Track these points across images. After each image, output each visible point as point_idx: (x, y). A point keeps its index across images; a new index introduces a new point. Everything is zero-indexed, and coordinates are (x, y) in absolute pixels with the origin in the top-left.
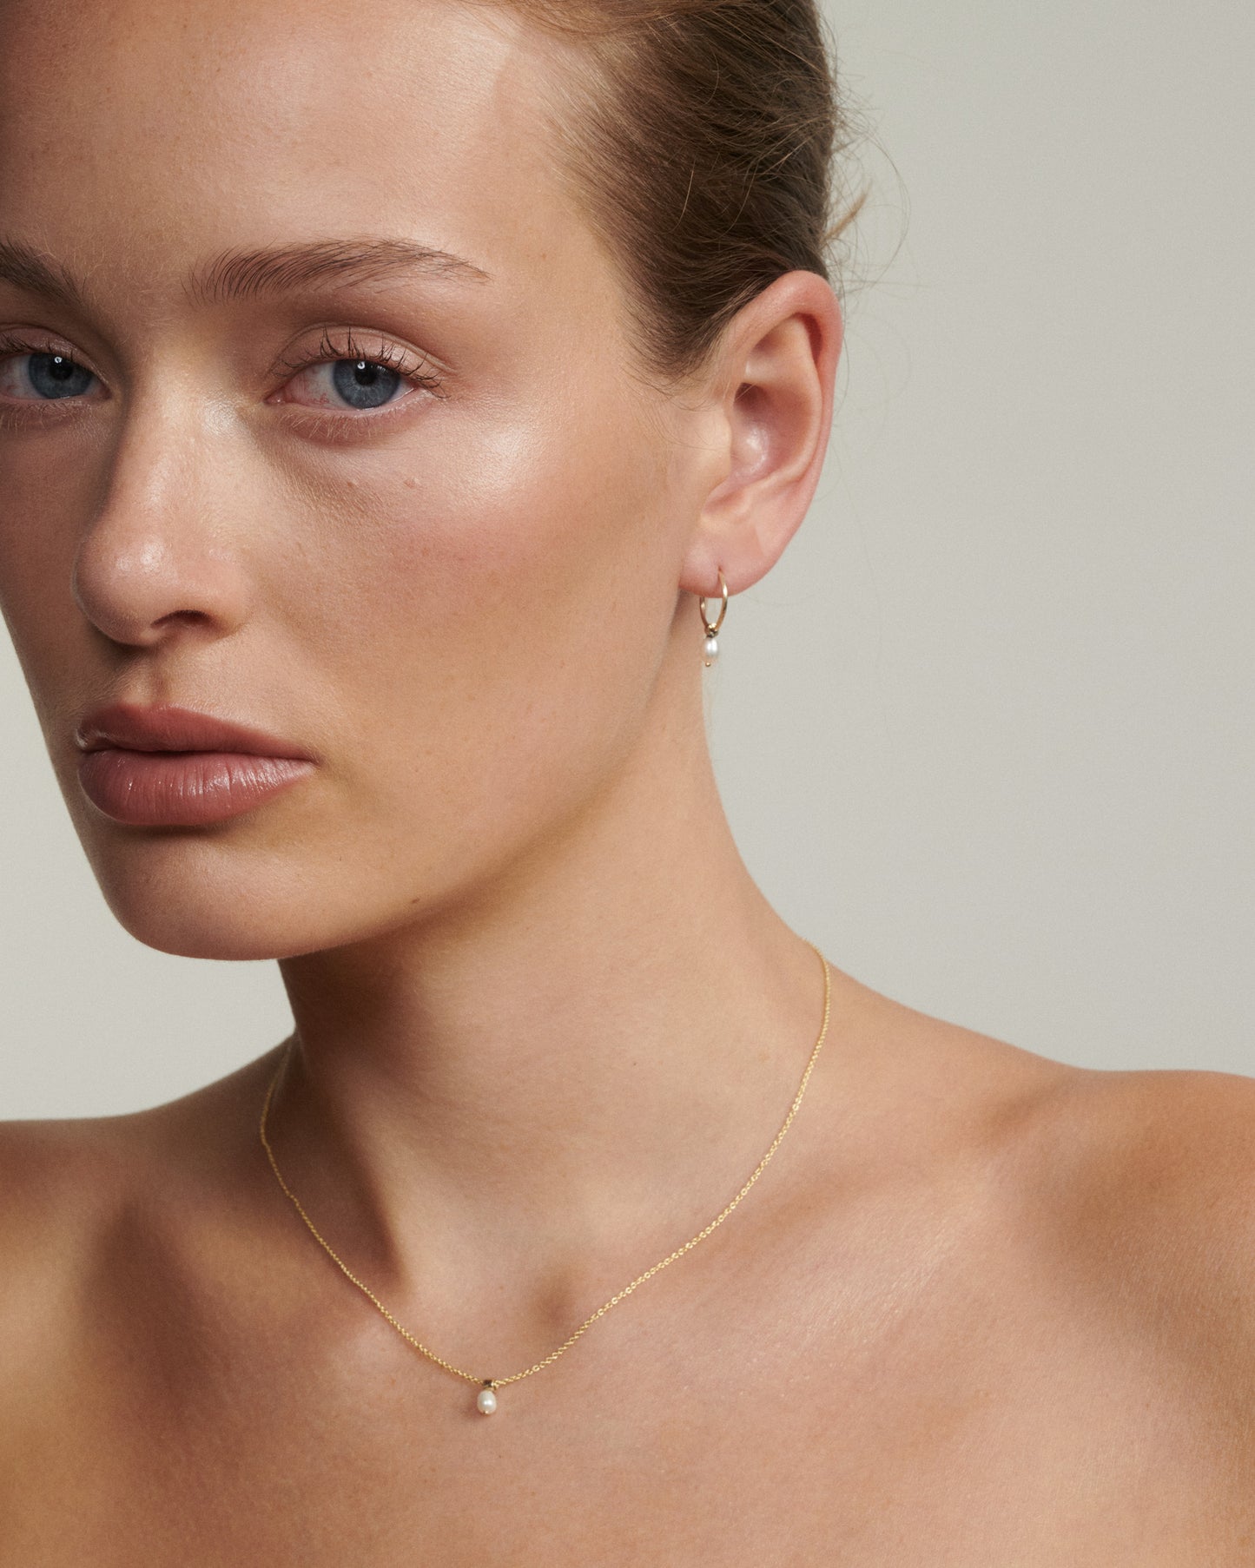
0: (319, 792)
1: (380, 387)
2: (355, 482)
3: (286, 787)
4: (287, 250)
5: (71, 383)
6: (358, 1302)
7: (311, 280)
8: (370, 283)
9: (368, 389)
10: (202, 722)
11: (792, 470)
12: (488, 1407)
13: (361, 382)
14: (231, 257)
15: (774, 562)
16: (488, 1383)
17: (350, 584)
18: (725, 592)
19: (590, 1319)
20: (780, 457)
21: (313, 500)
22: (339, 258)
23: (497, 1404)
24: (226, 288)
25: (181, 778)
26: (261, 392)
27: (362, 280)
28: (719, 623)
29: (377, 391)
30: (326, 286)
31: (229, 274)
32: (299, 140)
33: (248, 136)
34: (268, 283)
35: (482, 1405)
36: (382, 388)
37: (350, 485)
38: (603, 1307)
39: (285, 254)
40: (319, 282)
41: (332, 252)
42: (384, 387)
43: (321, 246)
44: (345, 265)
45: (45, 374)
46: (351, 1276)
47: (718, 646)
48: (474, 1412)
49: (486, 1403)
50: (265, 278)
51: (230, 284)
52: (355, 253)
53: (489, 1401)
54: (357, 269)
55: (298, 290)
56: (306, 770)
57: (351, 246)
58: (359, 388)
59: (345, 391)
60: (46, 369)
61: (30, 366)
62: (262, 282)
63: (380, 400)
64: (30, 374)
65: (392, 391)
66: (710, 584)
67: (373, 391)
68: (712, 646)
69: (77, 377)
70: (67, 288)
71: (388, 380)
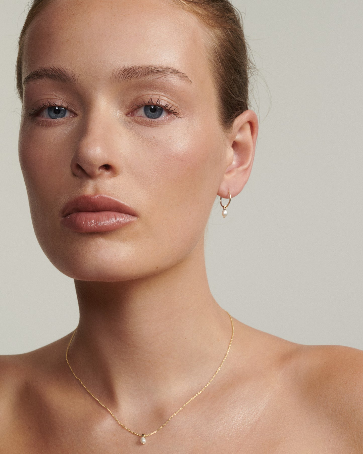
0: (138, 226)
4: (141, 67)
5: (60, 115)
6: (104, 412)
7: (147, 76)
8: (163, 78)
9: (154, 114)
11: (245, 166)
12: (144, 442)
13: (152, 112)
15: (241, 190)
16: (143, 435)
18: (230, 197)
19: (172, 416)
20: (241, 163)
21: (141, 141)
23: (146, 441)
24: (122, 77)
25: (101, 217)
26: (126, 112)
27: (161, 77)
28: (227, 206)
31: (124, 73)
34: (134, 77)
35: (142, 441)
36: (157, 113)
38: (176, 413)
40: (149, 77)
41: (154, 68)
43: (151, 66)
44: (158, 72)
45: (52, 112)
46: (101, 404)
48: (139, 443)
50: (134, 75)
51: (124, 76)
53: (144, 440)
54: (160, 74)
55: (143, 79)
58: (151, 113)
59: (148, 115)
60: (53, 111)
61: (48, 109)
62: (133, 76)
63: (157, 117)
64: (48, 112)
65: (160, 114)
66: (226, 193)
67: (155, 114)
68: (225, 212)
69: (62, 113)
70: (73, 79)
71: (160, 111)
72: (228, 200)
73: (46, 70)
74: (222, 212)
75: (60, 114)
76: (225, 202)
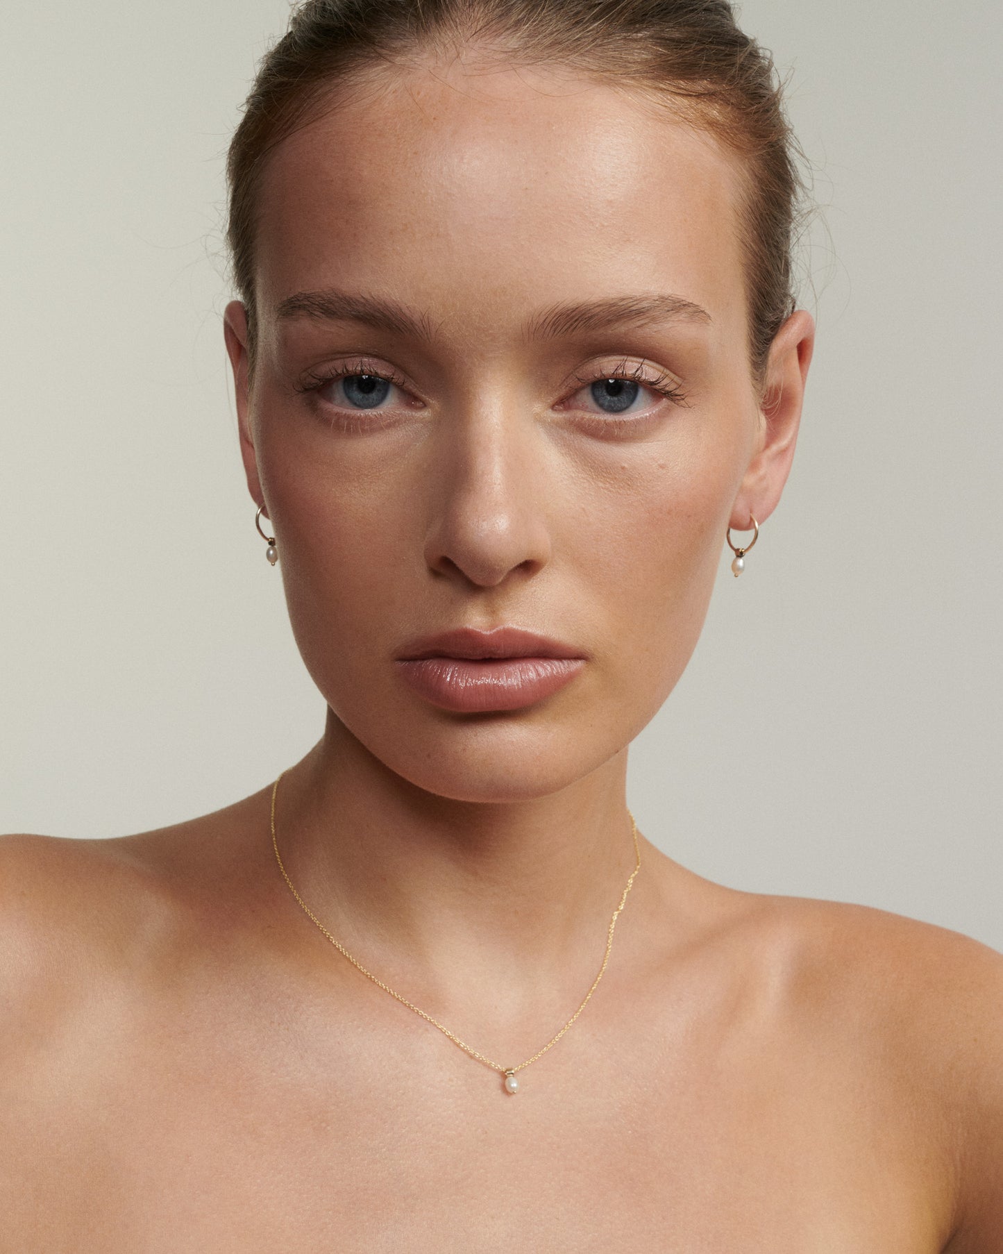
0: (589, 680)
1: (624, 397)
2: (626, 466)
3: (570, 678)
4: (600, 303)
7: (613, 324)
9: (616, 399)
10: (525, 636)
11: (783, 443)
12: (514, 1088)
13: (611, 393)
14: (560, 308)
17: (619, 536)
21: (593, 478)
22: (633, 308)
26: (551, 400)
29: (622, 400)
30: (621, 329)
31: (556, 321)
32: (606, 224)
33: (571, 221)
34: (582, 326)
35: (510, 1086)
36: (625, 397)
37: (623, 468)
39: (600, 306)
40: (617, 325)
41: (630, 304)
42: (627, 397)
43: (623, 299)
44: (640, 313)
45: (354, 388)
47: (744, 563)
48: (506, 1091)
49: (512, 1085)
50: (581, 323)
51: (556, 328)
52: (645, 304)
53: (514, 1083)
54: (645, 316)
55: (601, 331)
56: (579, 664)
57: (641, 300)
58: (609, 398)
59: (601, 401)
60: (355, 385)
61: (344, 382)
62: (579, 326)
63: (624, 406)
64: (344, 389)
65: (633, 400)
66: (746, 522)
67: (619, 400)
68: (741, 562)
69: (379, 390)
70: (422, 329)
71: (632, 392)
72: (751, 533)
73: (348, 301)
74: (731, 564)
75: (374, 395)
76: (741, 539)
